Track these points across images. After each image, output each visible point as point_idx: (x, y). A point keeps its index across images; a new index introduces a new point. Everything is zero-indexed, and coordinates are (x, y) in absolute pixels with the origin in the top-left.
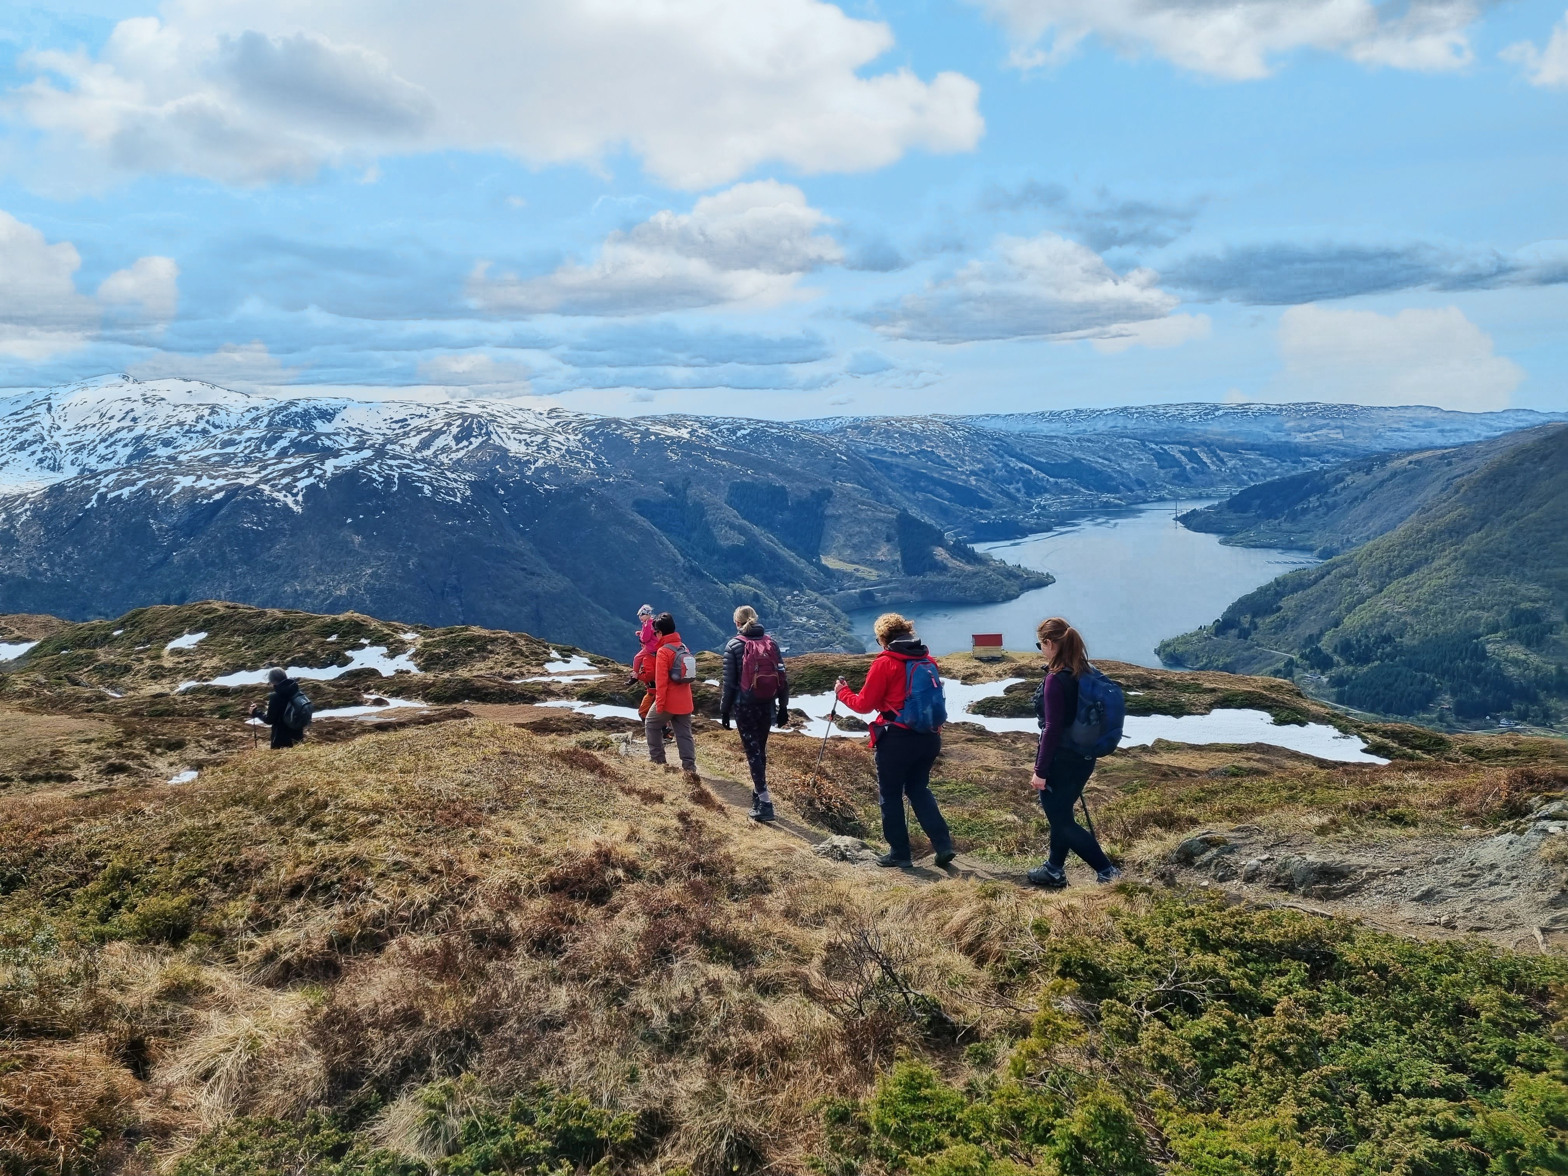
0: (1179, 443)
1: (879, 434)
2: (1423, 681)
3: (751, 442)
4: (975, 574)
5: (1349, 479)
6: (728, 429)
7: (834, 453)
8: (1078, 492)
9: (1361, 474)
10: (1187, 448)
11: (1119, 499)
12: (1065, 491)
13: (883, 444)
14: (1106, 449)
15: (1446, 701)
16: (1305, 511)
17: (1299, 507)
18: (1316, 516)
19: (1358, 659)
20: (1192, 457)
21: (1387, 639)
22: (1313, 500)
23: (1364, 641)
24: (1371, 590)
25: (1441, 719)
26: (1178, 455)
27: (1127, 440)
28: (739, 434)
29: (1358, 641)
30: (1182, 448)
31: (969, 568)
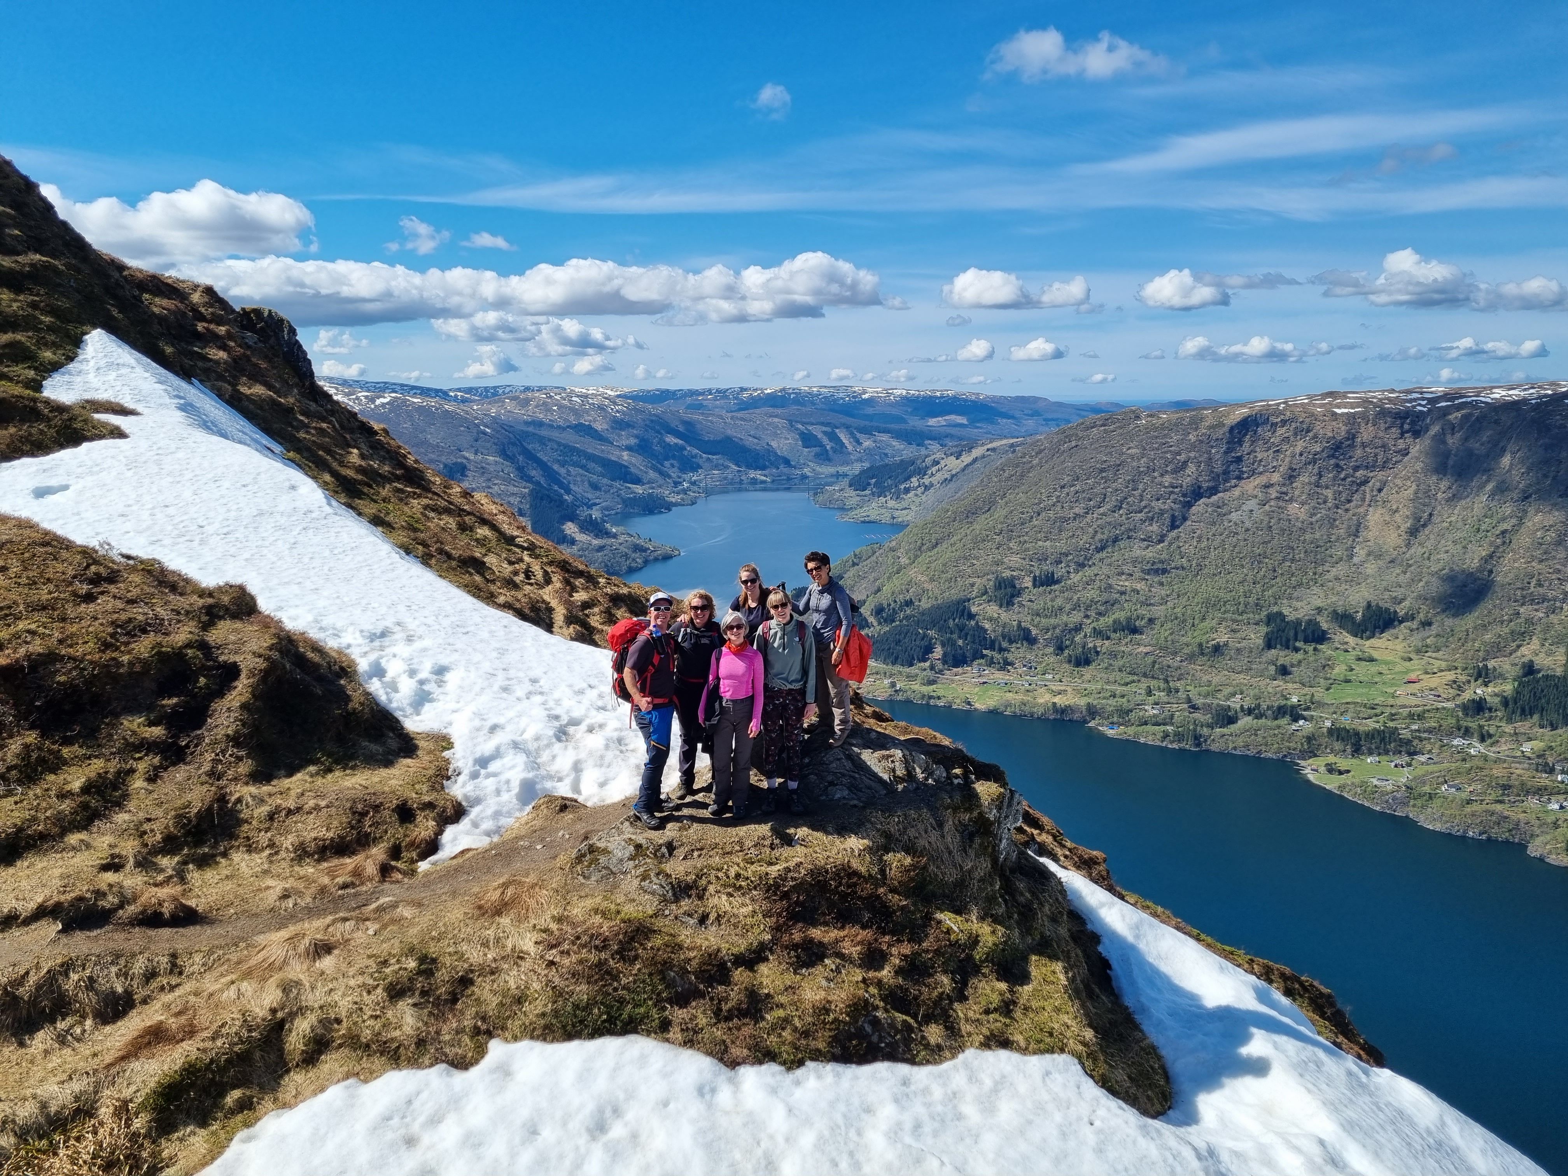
0: (822, 424)
1: (537, 407)
2: (925, 636)
3: (390, 411)
4: (601, 548)
5: (943, 463)
6: (366, 397)
7: (477, 426)
8: (727, 467)
9: (953, 458)
10: (828, 429)
11: (765, 476)
12: (716, 467)
13: (541, 416)
14: (757, 428)
15: (938, 652)
16: (907, 491)
17: (902, 487)
18: (916, 495)
19: (886, 621)
20: (833, 437)
21: (909, 603)
22: (914, 481)
23: (893, 605)
24: (907, 562)
25: (932, 668)
26: (820, 436)
27: (776, 420)
28: (378, 402)
29: (889, 605)
30: (824, 429)
31: (596, 542)
